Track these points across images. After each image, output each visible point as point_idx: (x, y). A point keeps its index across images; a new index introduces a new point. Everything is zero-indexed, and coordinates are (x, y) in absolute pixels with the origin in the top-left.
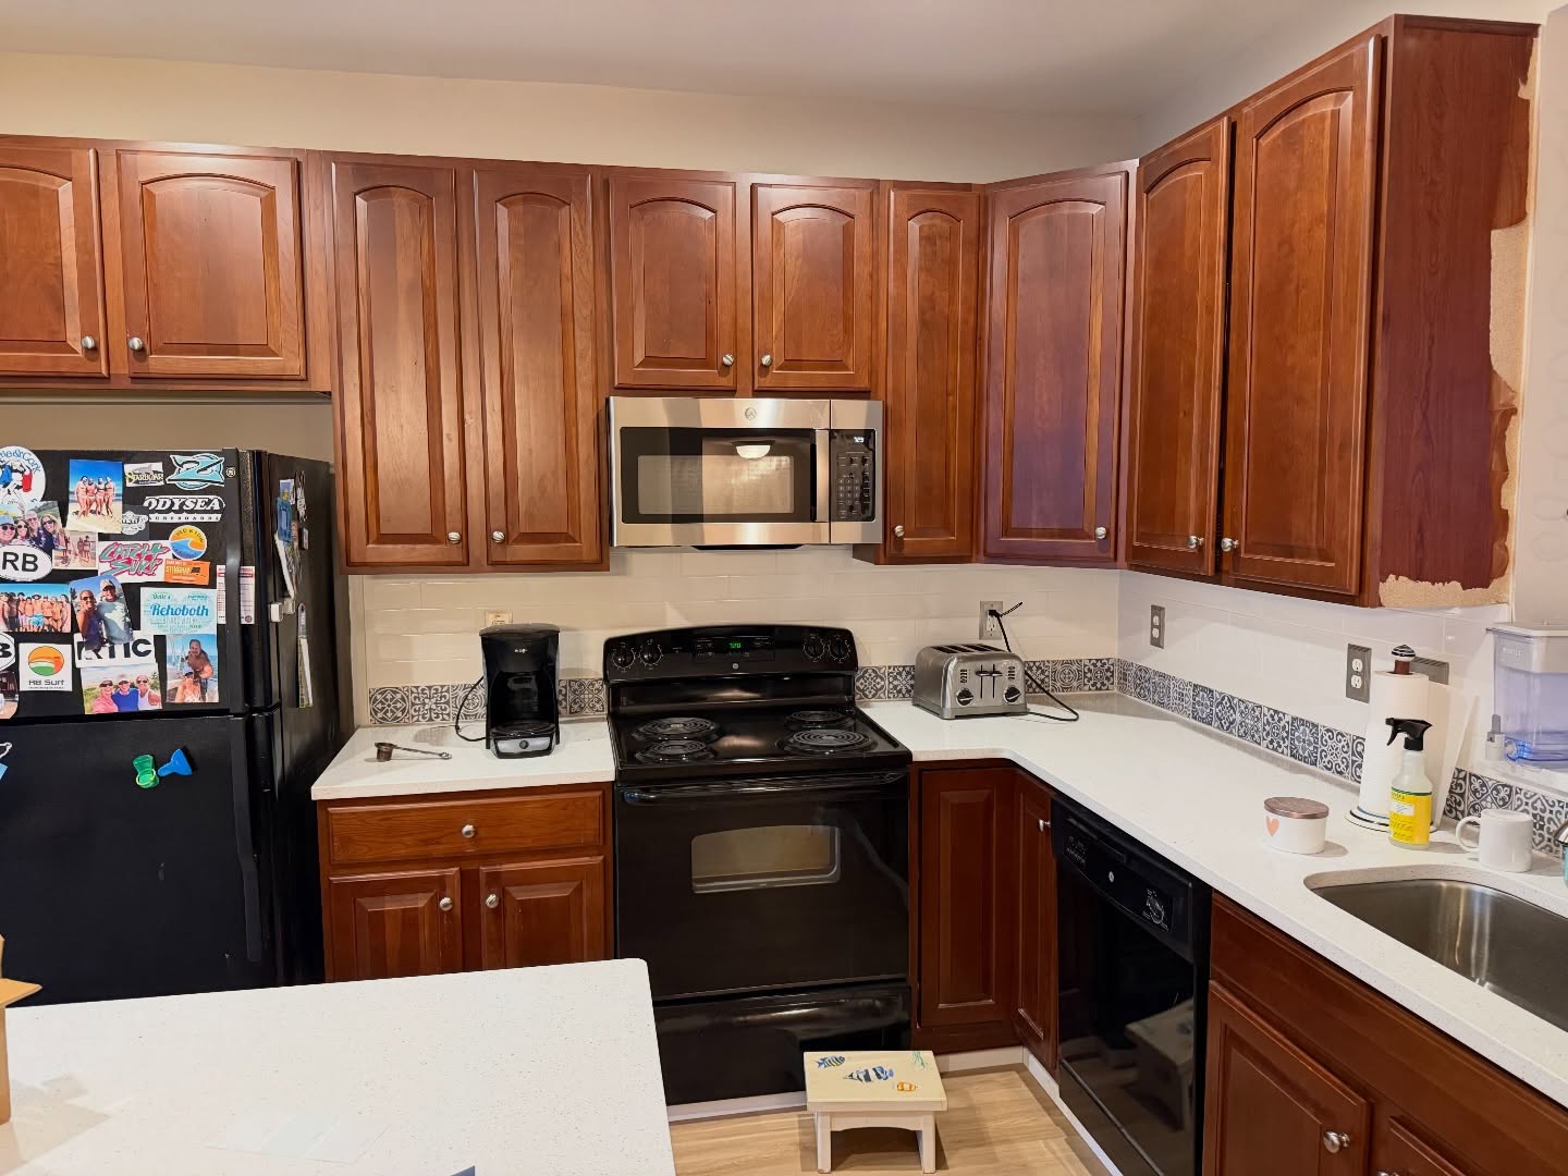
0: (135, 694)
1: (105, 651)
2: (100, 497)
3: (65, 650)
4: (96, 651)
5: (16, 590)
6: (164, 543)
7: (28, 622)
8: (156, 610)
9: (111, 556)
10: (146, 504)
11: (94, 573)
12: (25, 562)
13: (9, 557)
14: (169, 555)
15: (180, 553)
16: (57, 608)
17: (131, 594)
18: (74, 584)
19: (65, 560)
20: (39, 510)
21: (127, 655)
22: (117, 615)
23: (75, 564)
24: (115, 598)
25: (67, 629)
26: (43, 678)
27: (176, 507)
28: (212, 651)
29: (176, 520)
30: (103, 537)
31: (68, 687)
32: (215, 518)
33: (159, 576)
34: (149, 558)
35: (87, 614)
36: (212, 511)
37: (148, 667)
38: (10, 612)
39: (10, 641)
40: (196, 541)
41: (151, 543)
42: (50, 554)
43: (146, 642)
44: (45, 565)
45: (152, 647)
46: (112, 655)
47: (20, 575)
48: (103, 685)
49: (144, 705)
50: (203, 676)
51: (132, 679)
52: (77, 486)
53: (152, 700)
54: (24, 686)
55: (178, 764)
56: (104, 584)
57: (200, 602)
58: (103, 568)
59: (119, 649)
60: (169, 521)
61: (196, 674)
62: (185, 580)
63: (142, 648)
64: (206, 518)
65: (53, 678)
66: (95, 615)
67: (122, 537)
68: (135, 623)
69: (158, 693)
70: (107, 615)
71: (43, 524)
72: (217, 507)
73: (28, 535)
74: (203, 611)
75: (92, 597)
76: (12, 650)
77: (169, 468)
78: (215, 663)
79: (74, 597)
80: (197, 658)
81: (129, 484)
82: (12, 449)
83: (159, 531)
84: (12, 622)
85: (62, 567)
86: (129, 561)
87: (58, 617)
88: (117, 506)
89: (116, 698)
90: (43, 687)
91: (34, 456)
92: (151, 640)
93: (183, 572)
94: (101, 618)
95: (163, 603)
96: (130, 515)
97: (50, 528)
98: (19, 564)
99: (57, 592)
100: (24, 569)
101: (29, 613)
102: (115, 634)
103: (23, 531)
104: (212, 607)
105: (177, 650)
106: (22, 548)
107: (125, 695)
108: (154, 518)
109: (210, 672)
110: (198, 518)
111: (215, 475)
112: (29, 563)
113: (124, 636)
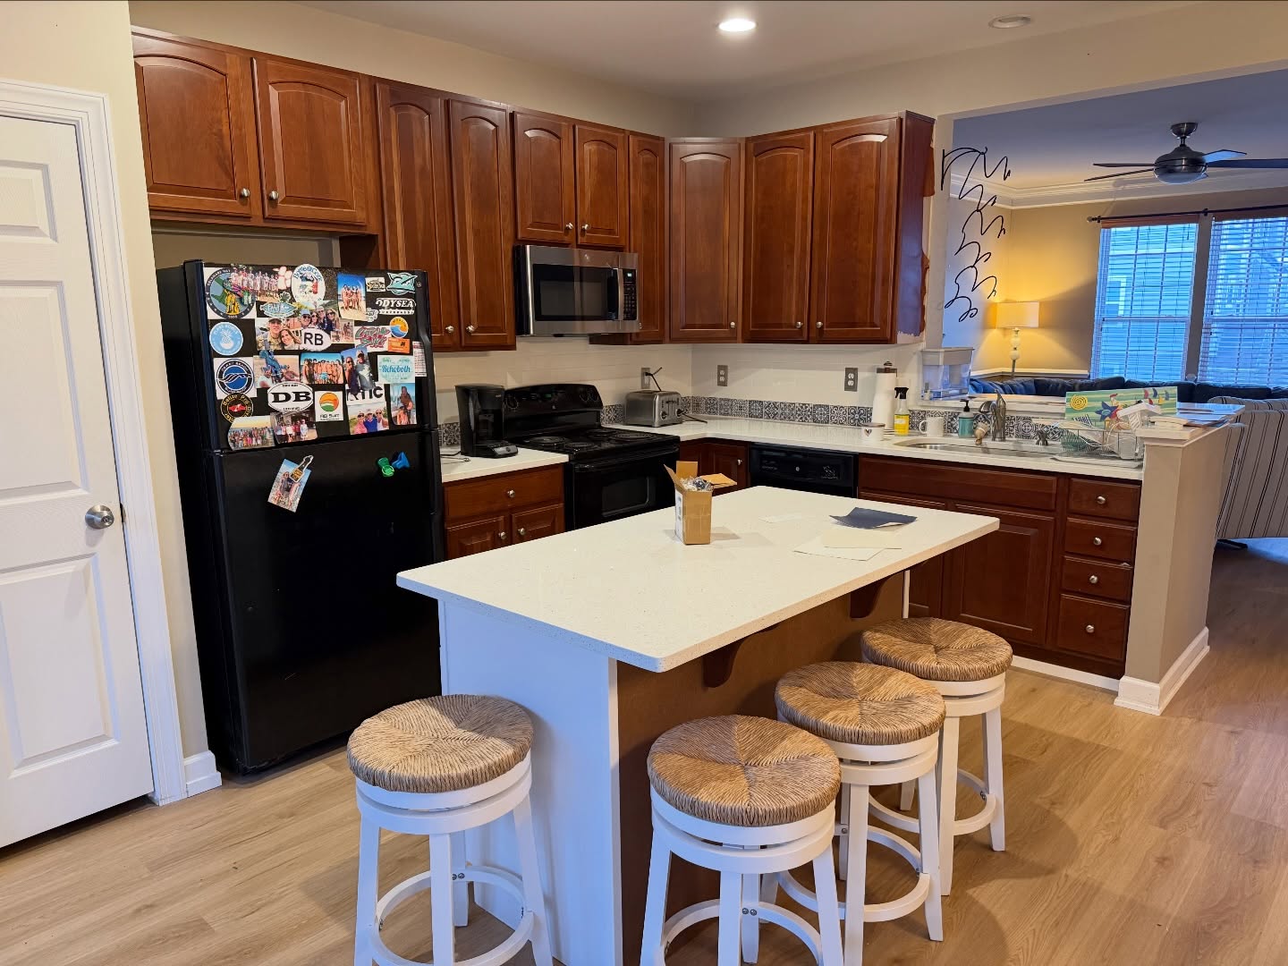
0: (375, 421)
1: (359, 395)
2: (354, 297)
3: (339, 394)
4: (355, 395)
5: (312, 357)
6: (388, 327)
7: (320, 378)
8: (385, 369)
9: (360, 336)
10: (377, 303)
11: (352, 346)
12: (316, 339)
13: (308, 336)
14: (389, 335)
15: (395, 334)
16: (334, 369)
17: (372, 359)
18: (343, 353)
19: (338, 338)
20: (325, 306)
21: (371, 397)
22: (365, 372)
23: (343, 341)
24: (364, 362)
25: (341, 381)
26: (328, 413)
27: (392, 306)
28: (412, 393)
29: (392, 314)
30: (358, 323)
31: (341, 418)
32: (412, 312)
33: (386, 348)
34: (380, 337)
35: (350, 371)
36: (409, 308)
37: (381, 404)
38: (310, 369)
39: (309, 390)
40: (401, 326)
41: (381, 327)
42: (329, 334)
43: (380, 389)
44: (328, 341)
45: (383, 392)
46: (363, 398)
47: (313, 348)
48: (359, 416)
49: (380, 428)
50: (408, 408)
51: (373, 412)
52: (341, 291)
53: (384, 424)
54: (318, 419)
55: (402, 462)
56: (358, 353)
57: (405, 364)
58: (357, 343)
59: (367, 393)
60: (389, 314)
61: (405, 408)
62: (399, 350)
63: (378, 392)
64: (406, 312)
65: (333, 413)
66: (354, 373)
67: (366, 323)
68: (375, 377)
69: (386, 420)
70: (360, 372)
71: (327, 314)
72: (412, 306)
73: (317, 322)
74: (407, 369)
75: (352, 361)
76: (311, 396)
77: (388, 282)
78: (414, 400)
79: (343, 361)
80: (405, 397)
81: (368, 290)
82: (306, 266)
83: (384, 320)
84: (311, 378)
85: (336, 342)
86: (370, 339)
87: (335, 374)
88: (363, 304)
89: (366, 424)
90: (329, 419)
91: (318, 271)
92: (383, 387)
93: (397, 344)
94: (358, 374)
95: (388, 364)
96: (370, 309)
97: (331, 317)
98: (313, 340)
99: (334, 359)
100: (316, 344)
101: (319, 372)
102: (365, 384)
103: (315, 319)
104: (412, 366)
105: (396, 393)
106: (315, 330)
107: (370, 423)
108: (382, 312)
109: (412, 405)
110: (403, 312)
111: (409, 286)
112: (319, 340)
113: (369, 385)
